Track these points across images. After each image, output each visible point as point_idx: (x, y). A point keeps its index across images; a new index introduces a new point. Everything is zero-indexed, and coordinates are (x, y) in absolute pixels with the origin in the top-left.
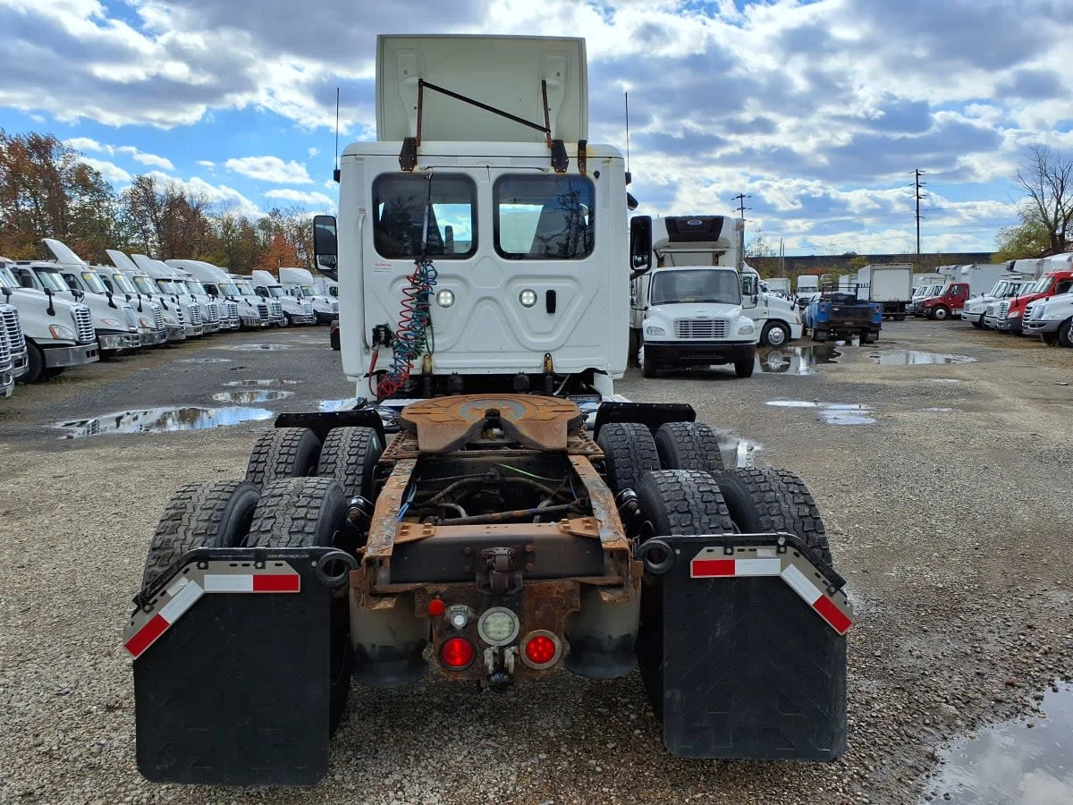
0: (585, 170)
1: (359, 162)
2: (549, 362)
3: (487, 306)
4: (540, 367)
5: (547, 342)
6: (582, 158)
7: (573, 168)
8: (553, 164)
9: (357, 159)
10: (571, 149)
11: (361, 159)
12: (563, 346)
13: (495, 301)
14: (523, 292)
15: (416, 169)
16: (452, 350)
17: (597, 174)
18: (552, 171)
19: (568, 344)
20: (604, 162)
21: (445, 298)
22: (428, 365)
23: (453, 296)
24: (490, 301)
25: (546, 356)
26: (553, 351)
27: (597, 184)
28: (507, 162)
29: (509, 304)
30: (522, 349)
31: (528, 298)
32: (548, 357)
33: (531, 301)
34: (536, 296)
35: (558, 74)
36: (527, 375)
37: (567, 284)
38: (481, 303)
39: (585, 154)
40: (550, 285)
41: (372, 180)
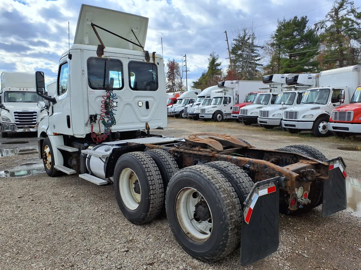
0: (155, 62)
1: (82, 52)
2: (147, 125)
3: (128, 107)
5: (146, 119)
6: (154, 58)
7: (151, 61)
8: (146, 59)
9: (81, 51)
10: (150, 54)
11: (83, 51)
12: (151, 120)
13: (130, 105)
14: (139, 102)
15: (103, 56)
17: (158, 64)
18: (145, 61)
19: (153, 119)
20: (160, 60)
21: (114, 104)
23: (117, 103)
25: (146, 123)
26: (148, 121)
27: (158, 67)
29: (135, 106)
30: (139, 122)
32: (147, 124)
33: (141, 105)
34: (143, 103)
35: (137, 28)
37: (152, 99)
38: (126, 106)
39: (154, 56)
40: (147, 99)
41: (87, 59)
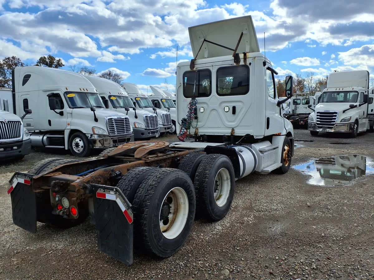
0: (246, 63)
2: (233, 131)
3: (214, 112)
4: (230, 133)
5: (233, 124)
6: (245, 58)
7: (242, 63)
8: (235, 62)
10: (241, 56)
11: (180, 68)
12: (238, 126)
13: (216, 110)
15: (194, 69)
16: (203, 127)
17: (250, 64)
18: (235, 64)
19: (240, 125)
20: (253, 59)
21: (202, 110)
22: (197, 131)
23: (204, 109)
24: (215, 111)
25: (232, 129)
26: (235, 127)
27: (251, 67)
28: (220, 63)
29: (220, 111)
30: (225, 127)
31: (227, 109)
33: (228, 110)
34: (229, 108)
35: (246, 29)
36: (226, 136)
37: (240, 104)
38: (212, 111)
39: (246, 57)
40: (234, 104)
41: (183, 74)
